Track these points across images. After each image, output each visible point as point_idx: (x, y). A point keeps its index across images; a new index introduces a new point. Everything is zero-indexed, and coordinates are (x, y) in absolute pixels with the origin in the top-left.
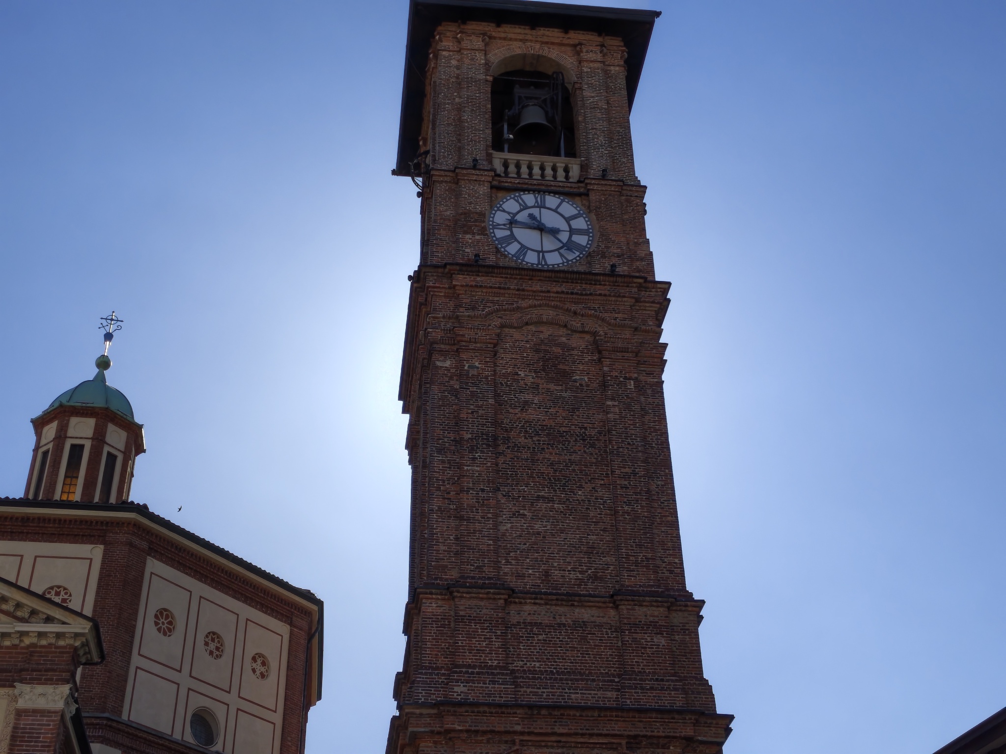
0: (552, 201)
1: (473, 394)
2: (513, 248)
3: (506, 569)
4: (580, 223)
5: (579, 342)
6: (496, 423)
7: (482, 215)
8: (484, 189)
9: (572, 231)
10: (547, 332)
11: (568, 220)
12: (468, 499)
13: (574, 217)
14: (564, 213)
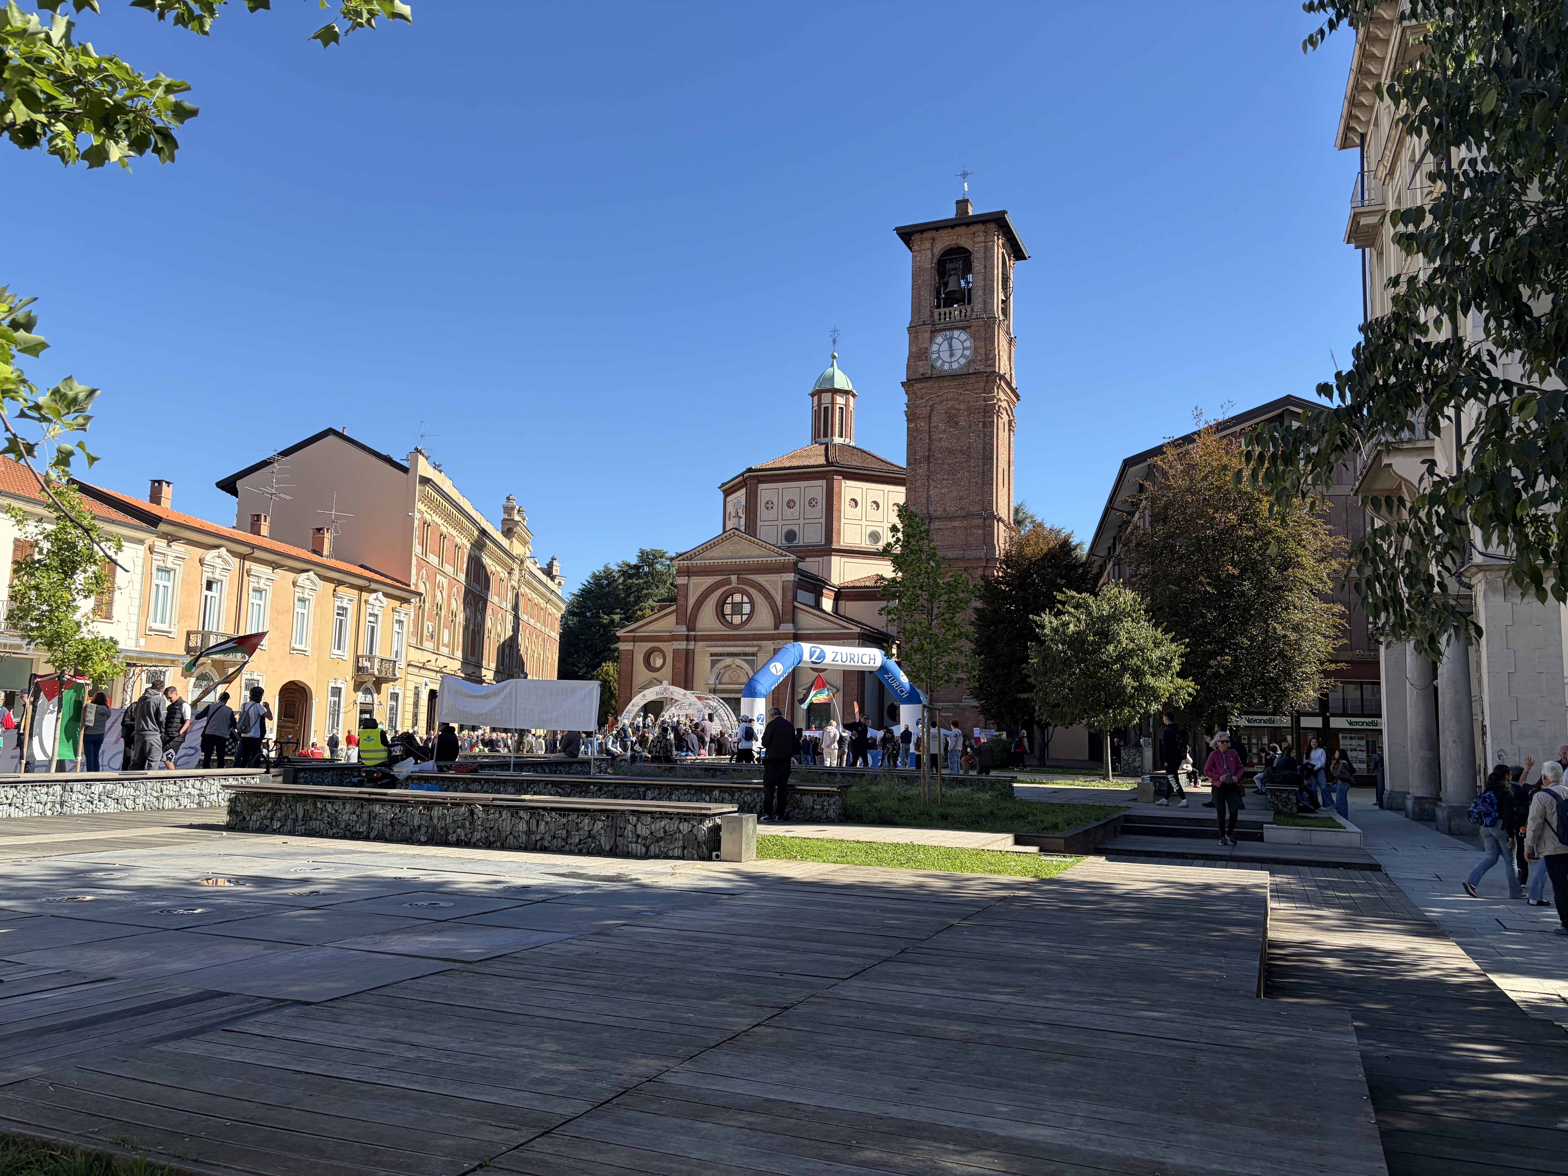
0: (956, 333)
1: (921, 439)
2: (939, 364)
3: (931, 509)
4: (967, 344)
5: (963, 407)
6: (929, 450)
7: (926, 349)
8: (927, 335)
9: (964, 349)
10: (950, 403)
11: (962, 343)
12: (918, 484)
13: (965, 341)
14: (961, 339)
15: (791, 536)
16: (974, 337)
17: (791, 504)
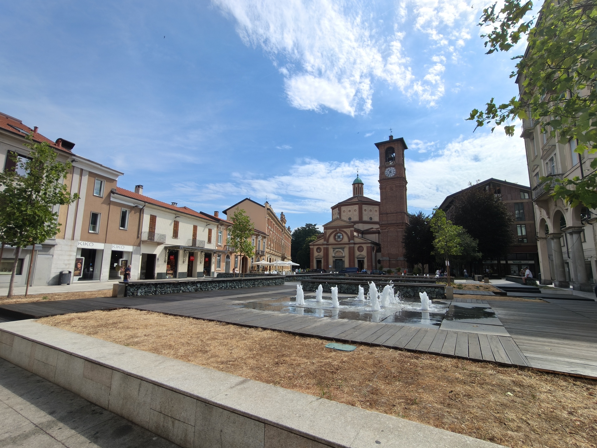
0: (391, 168)
1: (384, 194)
2: (387, 175)
6: (386, 197)
7: (384, 172)
8: (384, 169)
9: (394, 171)
10: (391, 185)
12: (383, 205)
14: (393, 169)
15: (350, 219)
16: (396, 169)
17: (350, 211)
